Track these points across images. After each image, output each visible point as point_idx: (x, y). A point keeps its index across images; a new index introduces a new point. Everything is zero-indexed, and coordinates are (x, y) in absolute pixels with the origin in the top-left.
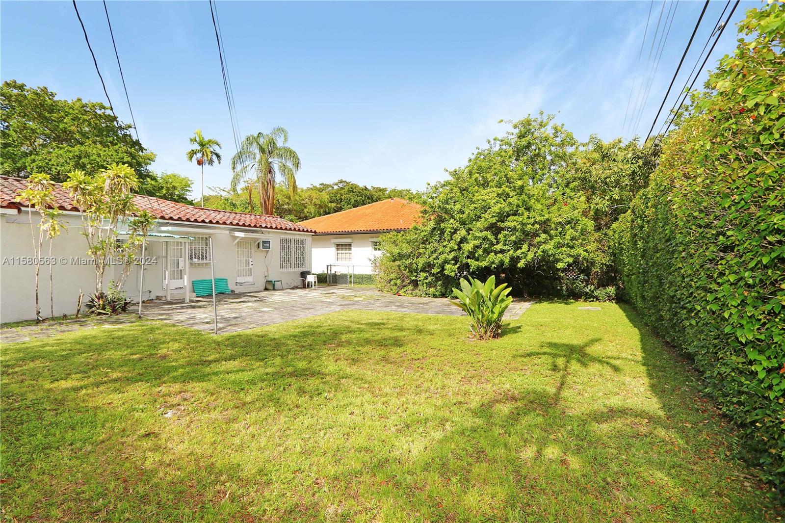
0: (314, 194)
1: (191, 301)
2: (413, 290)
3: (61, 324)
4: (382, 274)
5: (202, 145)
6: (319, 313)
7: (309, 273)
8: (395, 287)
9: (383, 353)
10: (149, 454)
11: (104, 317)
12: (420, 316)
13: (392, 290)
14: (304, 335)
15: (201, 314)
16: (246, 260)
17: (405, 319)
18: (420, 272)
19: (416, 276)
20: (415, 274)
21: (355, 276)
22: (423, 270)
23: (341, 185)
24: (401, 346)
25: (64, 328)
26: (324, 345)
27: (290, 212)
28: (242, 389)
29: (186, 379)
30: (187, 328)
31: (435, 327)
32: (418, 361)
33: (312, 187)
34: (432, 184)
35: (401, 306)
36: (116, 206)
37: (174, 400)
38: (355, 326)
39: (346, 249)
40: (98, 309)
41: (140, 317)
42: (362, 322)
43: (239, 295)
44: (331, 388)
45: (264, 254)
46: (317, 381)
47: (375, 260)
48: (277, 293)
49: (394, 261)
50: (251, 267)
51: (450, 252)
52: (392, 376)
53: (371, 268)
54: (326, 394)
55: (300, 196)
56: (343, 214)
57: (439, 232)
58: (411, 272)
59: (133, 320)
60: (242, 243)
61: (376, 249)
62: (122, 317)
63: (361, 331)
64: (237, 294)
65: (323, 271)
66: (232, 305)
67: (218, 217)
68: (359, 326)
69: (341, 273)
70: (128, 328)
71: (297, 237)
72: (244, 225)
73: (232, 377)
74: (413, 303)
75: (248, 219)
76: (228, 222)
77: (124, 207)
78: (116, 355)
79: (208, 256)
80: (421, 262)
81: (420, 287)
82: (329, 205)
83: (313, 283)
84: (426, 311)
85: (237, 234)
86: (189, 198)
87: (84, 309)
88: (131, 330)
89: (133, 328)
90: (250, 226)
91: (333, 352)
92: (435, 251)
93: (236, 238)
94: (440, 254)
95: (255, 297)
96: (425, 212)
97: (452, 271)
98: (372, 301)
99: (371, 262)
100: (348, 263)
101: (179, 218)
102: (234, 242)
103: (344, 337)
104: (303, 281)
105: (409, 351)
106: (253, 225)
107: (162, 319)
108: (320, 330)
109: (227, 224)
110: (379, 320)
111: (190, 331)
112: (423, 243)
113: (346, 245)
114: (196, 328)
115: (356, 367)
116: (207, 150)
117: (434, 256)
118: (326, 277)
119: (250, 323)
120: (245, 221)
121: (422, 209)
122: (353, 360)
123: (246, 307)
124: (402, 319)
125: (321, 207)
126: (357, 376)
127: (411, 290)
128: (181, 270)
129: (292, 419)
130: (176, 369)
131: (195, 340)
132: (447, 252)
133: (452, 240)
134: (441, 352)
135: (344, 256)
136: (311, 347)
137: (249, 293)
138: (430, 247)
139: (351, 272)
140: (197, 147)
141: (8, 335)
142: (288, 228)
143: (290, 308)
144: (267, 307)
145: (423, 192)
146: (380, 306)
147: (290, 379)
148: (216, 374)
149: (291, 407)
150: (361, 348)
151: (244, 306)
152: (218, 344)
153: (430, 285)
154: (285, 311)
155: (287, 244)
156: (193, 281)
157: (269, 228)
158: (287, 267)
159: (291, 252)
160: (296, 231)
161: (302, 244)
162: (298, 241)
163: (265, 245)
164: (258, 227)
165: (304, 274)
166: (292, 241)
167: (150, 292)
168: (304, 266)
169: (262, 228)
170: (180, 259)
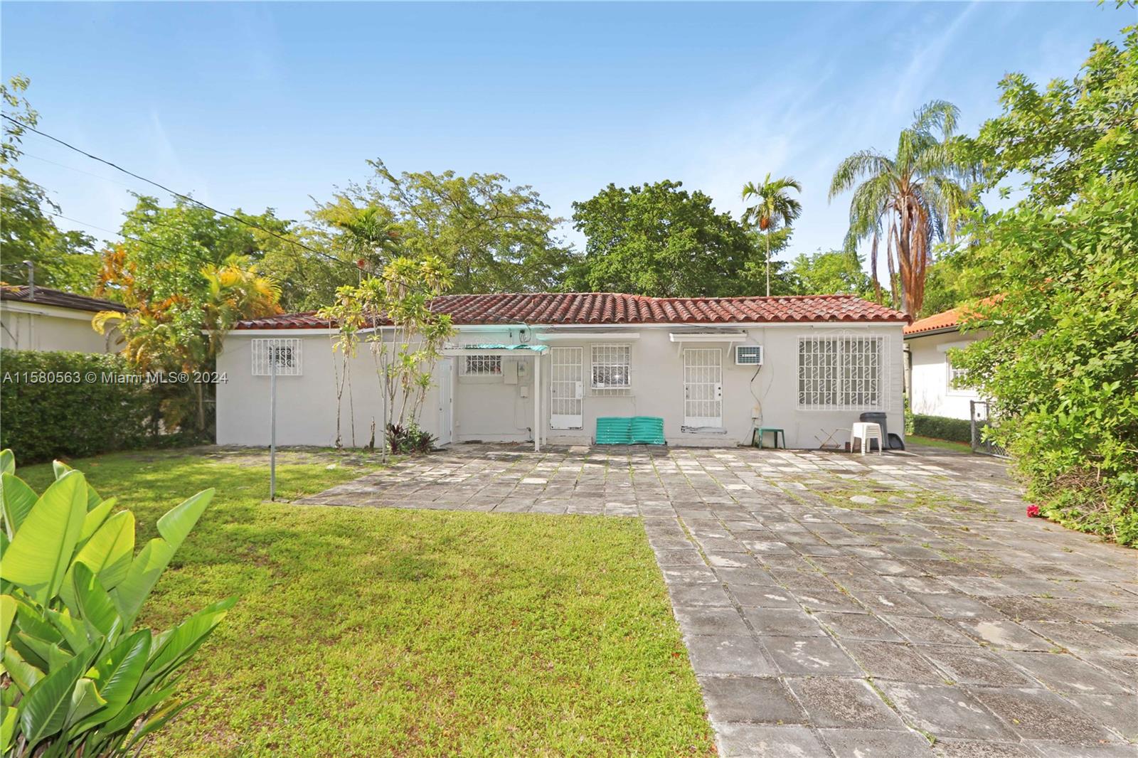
16: (706, 386)
45: (747, 375)
50: (718, 398)
60: (697, 353)
83: (863, 442)
128: (579, 401)
155: (822, 351)
156: (598, 420)
157: (756, 321)
158: (822, 403)
159: (835, 369)
160: (842, 321)
161: (873, 350)
162: (861, 343)
163: (746, 355)
164: (727, 322)
165: (864, 418)
166: (838, 344)
167: (530, 430)
168: (876, 402)
169: (739, 321)
170: (578, 383)
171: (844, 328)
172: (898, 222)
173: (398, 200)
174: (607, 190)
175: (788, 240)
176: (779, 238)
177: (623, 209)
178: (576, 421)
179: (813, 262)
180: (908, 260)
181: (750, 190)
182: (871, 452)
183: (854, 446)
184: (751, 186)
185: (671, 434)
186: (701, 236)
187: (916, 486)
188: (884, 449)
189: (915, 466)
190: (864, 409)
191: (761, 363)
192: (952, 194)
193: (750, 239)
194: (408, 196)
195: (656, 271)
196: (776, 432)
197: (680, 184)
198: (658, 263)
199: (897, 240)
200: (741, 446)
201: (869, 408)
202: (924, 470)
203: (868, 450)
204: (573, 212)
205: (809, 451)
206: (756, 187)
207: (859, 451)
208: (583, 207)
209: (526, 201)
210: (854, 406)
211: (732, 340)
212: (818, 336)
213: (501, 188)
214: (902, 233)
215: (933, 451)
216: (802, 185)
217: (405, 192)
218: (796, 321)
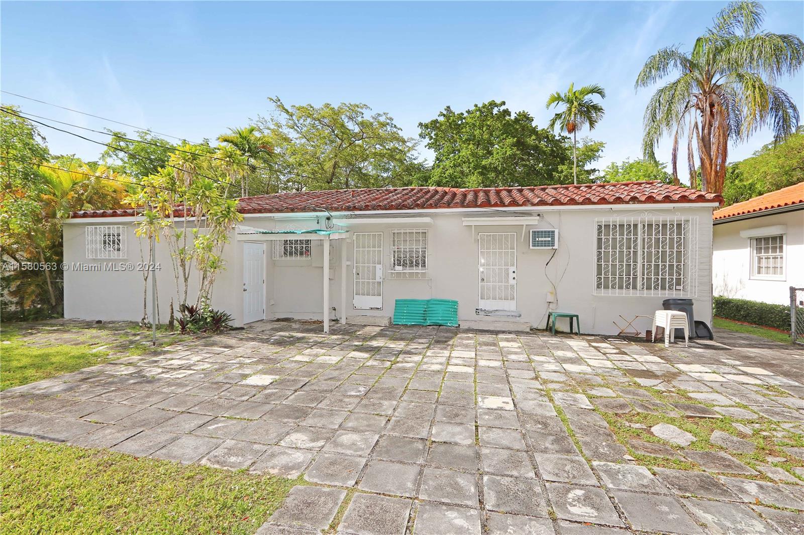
16: (500, 269)
45: (544, 258)
50: (511, 282)
60: (491, 237)
113: (773, 240)
128: (379, 283)
135: (770, 263)
155: (622, 234)
156: (396, 301)
157: (551, 204)
158: (621, 287)
159: (635, 253)
160: (644, 202)
161: (679, 233)
162: (664, 226)
163: (540, 239)
164: (521, 205)
165: (667, 305)
166: (640, 227)
167: (335, 310)
168: (681, 287)
169: (533, 205)
170: (378, 266)
171: (646, 211)
172: (700, 120)
173: (293, 128)
174: (445, 112)
175: (600, 152)
176: (592, 150)
177: (458, 128)
178: (376, 302)
179: (622, 169)
180: (710, 155)
181: (558, 98)
182: (675, 343)
183: (656, 334)
184: (559, 95)
185: (466, 316)
186: (520, 144)
187: (745, 407)
188: (690, 338)
189: (733, 366)
190: (668, 294)
191: (556, 247)
192: (754, 87)
193: (566, 149)
194: (299, 125)
195: (481, 174)
196: (571, 317)
197: (504, 103)
198: (484, 167)
199: (698, 136)
200: (534, 331)
201: (674, 295)
202: (746, 374)
203: (672, 340)
204: (419, 131)
205: (605, 338)
206: (563, 96)
207: (662, 340)
208: (426, 126)
209: (383, 125)
210: (656, 291)
211: (525, 223)
212: (618, 219)
213: (363, 114)
214: (703, 129)
215: (744, 339)
216: (606, 92)
217: (297, 122)
218: (594, 203)
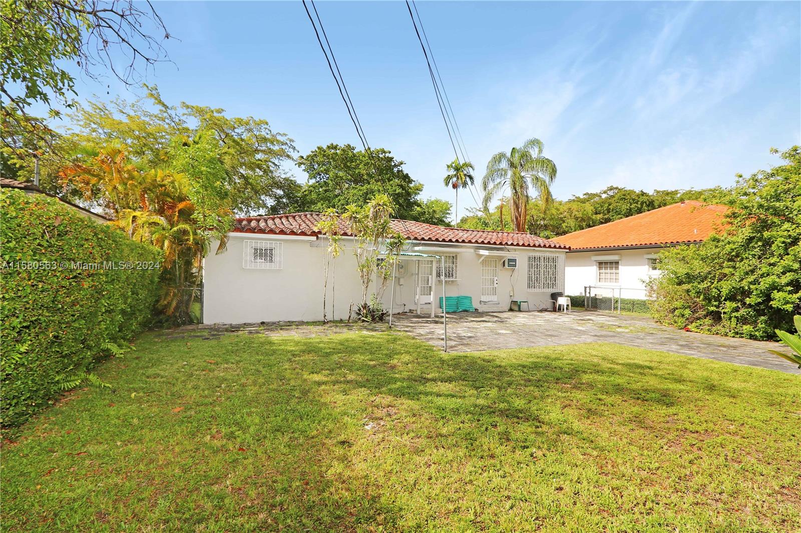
0: (574, 206)
1: (436, 316)
2: (712, 325)
3: (337, 326)
4: (662, 300)
5: (457, 169)
6: (562, 342)
7: (561, 295)
8: (681, 319)
9: (636, 409)
10: (335, 463)
11: (366, 324)
12: (717, 365)
13: (676, 322)
14: (536, 366)
15: (439, 330)
16: (491, 279)
17: (689, 366)
18: (725, 300)
19: (718, 307)
20: (716, 303)
21: (623, 301)
22: (731, 298)
23: (611, 193)
24: (670, 405)
25: (338, 330)
26: (557, 383)
27: (546, 227)
28: (443, 418)
29: (400, 393)
30: (423, 342)
31: (743, 385)
32: (695, 435)
33: (574, 198)
34: (747, 175)
35: (688, 346)
36: (377, 230)
37: (379, 413)
38: (606, 365)
39: (611, 268)
40: (363, 317)
41: (390, 327)
42: (617, 361)
43: (482, 314)
44: (543, 443)
45: (510, 273)
46: (530, 429)
47: (651, 282)
48: (521, 315)
49: (680, 284)
50: (496, 285)
51: (784, 273)
52: (641, 448)
53: (645, 292)
54: (534, 450)
55: (558, 210)
56: (609, 226)
57: (760, 244)
58: (708, 299)
59: (384, 329)
60: (487, 261)
61: (654, 268)
62: (378, 325)
63: (613, 372)
64: (480, 313)
65: (581, 293)
66: (471, 324)
67: (466, 236)
68: (612, 366)
69: (604, 296)
70: (379, 336)
71: (547, 255)
72: (489, 243)
73: (440, 401)
74: (709, 344)
75: (494, 237)
76: (473, 241)
77: (382, 231)
78: (359, 358)
79: (454, 274)
80: (726, 287)
81: (725, 322)
82: (594, 217)
83: (565, 307)
84: (732, 359)
85: (482, 252)
86: (447, 221)
87: (354, 316)
88: (379, 338)
89: (382, 336)
90: (495, 243)
91: (563, 395)
92: (752, 271)
93: (481, 256)
94: (762, 276)
95: (497, 317)
96: (734, 215)
97: (787, 303)
98: (641, 335)
99: (645, 284)
100: (613, 284)
101: (429, 238)
102: (479, 260)
103: (585, 378)
104: (554, 303)
105: (682, 416)
106: (498, 243)
107: (406, 331)
108: (558, 363)
109: (473, 243)
110: (646, 361)
111: (424, 346)
112: (729, 260)
113: (611, 263)
114: (431, 343)
115: (589, 422)
116: (462, 174)
117: (751, 278)
118: (584, 301)
119: (483, 345)
120: (491, 239)
121: (729, 212)
122: (589, 410)
123: (482, 328)
124: (684, 365)
125: (583, 220)
126: (585, 435)
127: (708, 325)
128: (430, 287)
129: (480, 471)
130: (396, 380)
131: (425, 355)
132: (776, 272)
133: (788, 254)
134: (746, 430)
135: (608, 276)
136: (538, 384)
137: (493, 312)
138: (743, 266)
139: (617, 296)
140: (452, 172)
141: (305, 331)
142: (537, 244)
143: (530, 333)
144: (505, 329)
145: (729, 188)
146: (651, 343)
147: (497, 419)
148: (426, 394)
149: (485, 454)
150: (604, 397)
151: (483, 326)
152: (442, 361)
153: (743, 320)
154: (523, 336)
155: (535, 262)
156: (441, 298)
158: (534, 287)
159: (539, 271)
160: (547, 248)
161: (553, 262)
162: (549, 258)
163: (511, 263)
165: (554, 295)
166: (542, 258)
167: (405, 305)
170: (430, 277)
191: (517, 267)
196: (520, 303)
201: (553, 290)
210: (547, 289)
218: (530, 246)
